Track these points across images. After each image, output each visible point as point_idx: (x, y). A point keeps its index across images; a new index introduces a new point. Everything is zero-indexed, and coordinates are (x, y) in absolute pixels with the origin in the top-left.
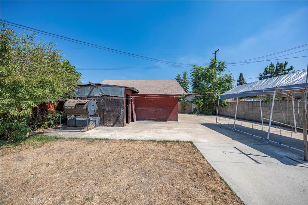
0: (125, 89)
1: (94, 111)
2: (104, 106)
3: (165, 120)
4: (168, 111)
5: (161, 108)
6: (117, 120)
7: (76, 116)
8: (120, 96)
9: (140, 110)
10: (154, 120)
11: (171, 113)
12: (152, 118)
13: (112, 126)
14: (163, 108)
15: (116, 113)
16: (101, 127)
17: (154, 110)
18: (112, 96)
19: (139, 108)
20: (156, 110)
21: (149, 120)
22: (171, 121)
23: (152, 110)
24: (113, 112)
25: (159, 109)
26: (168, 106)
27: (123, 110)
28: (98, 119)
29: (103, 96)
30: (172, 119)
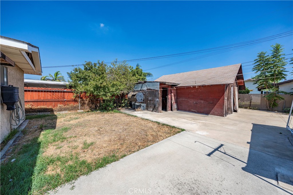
0: (160, 83)
1: (142, 99)
2: (148, 97)
3: (207, 113)
4: (210, 104)
5: (202, 100)
6: (154, 107)
7: (135, 102)
8: (156, 89)
9: (181, 101)
10: (195, 112)
11: (215, 106)
12: (192, 110)
13: (152, 111)
14: (204, 100)
15: (154, 102)
16: (146, 111)
17: (195, 102)
18: (152, 89)
19: (180, 99)
20: (197, 102)
21: (190, 111)
22: (214, 115)
23: (192, 102)
24: (152, 101)
25: (199, 101)
26: (211, 98)
27: (158, 100)
28: (145, 105)
29: (148, 89)
30: (216, 113)
